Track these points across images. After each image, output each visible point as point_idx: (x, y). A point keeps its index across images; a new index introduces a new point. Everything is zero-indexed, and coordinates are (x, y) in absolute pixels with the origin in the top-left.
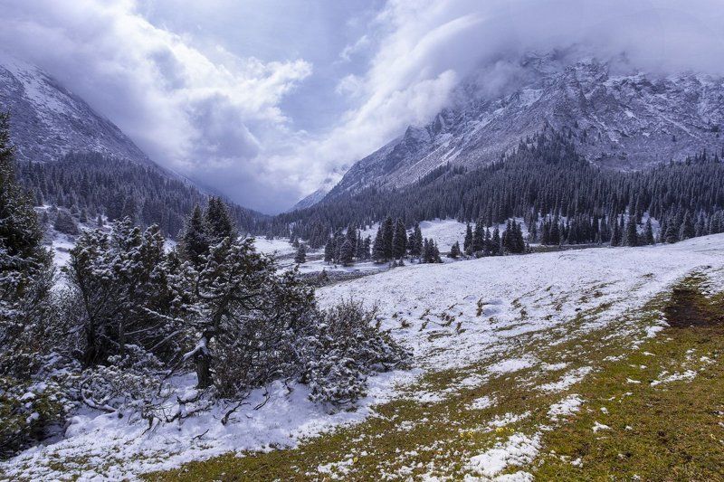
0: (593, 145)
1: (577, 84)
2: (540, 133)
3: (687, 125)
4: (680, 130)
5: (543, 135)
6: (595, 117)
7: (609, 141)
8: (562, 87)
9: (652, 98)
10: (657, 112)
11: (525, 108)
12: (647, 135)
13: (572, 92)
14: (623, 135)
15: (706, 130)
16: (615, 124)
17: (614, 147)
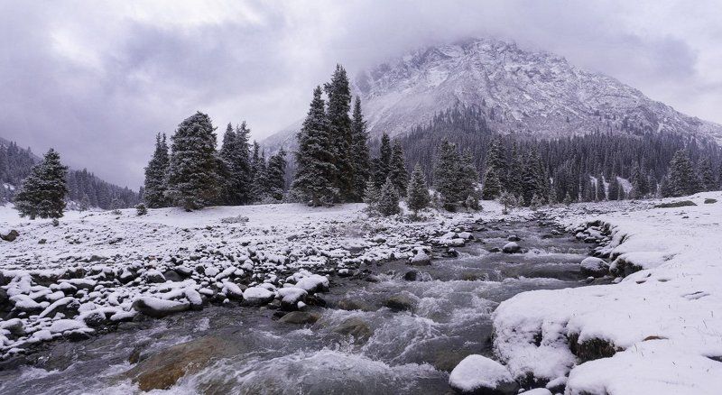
0: (501, 122)
1: (481, 66)
2: (452, 108)
3: (575, 109)
4: (571, 113)
5: (456, 110)
6: (499, 97)
7: (514, 119)
8: (468, 68)
9: (543, 85)
10: (549, 97)
11: (433, 87)
12: (545, 116)
13: (477, 73)
14: (524, 114)
15: (590, 114)
16: (517, 105)
17: (519, 126)
